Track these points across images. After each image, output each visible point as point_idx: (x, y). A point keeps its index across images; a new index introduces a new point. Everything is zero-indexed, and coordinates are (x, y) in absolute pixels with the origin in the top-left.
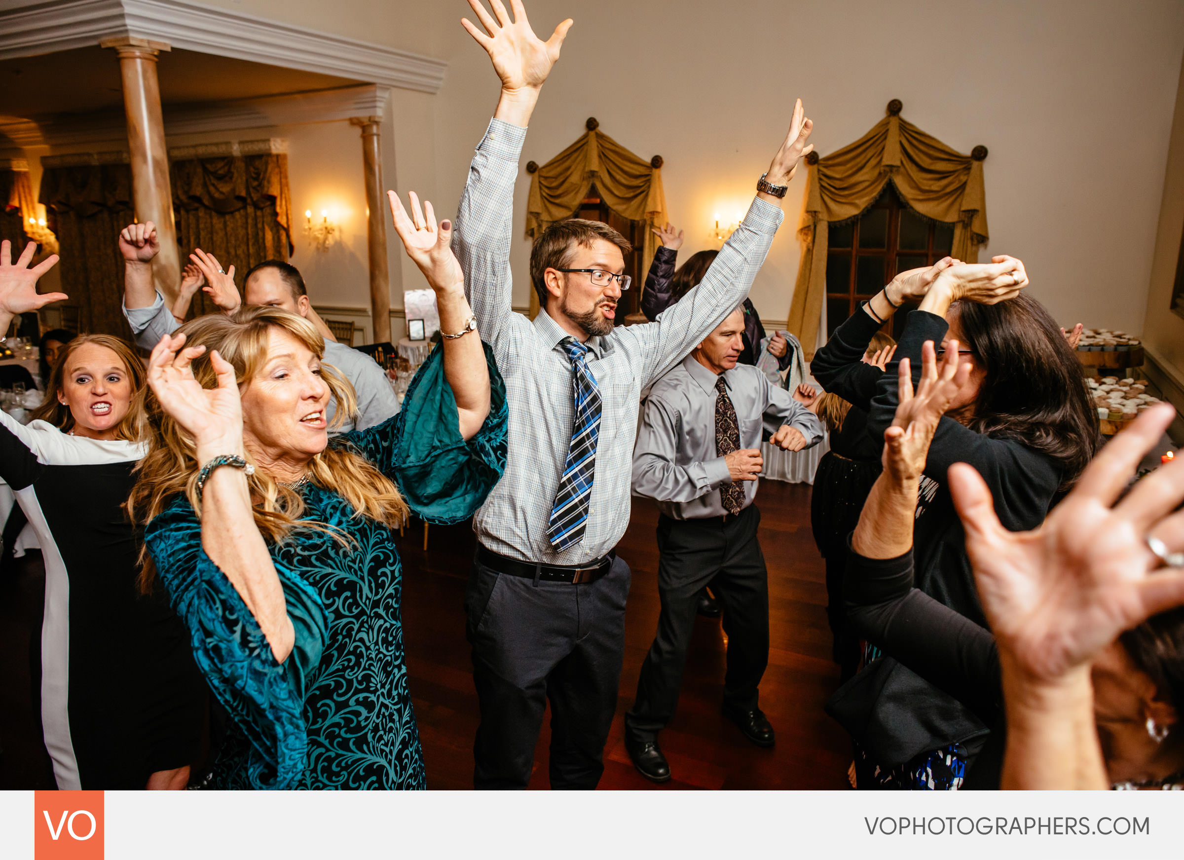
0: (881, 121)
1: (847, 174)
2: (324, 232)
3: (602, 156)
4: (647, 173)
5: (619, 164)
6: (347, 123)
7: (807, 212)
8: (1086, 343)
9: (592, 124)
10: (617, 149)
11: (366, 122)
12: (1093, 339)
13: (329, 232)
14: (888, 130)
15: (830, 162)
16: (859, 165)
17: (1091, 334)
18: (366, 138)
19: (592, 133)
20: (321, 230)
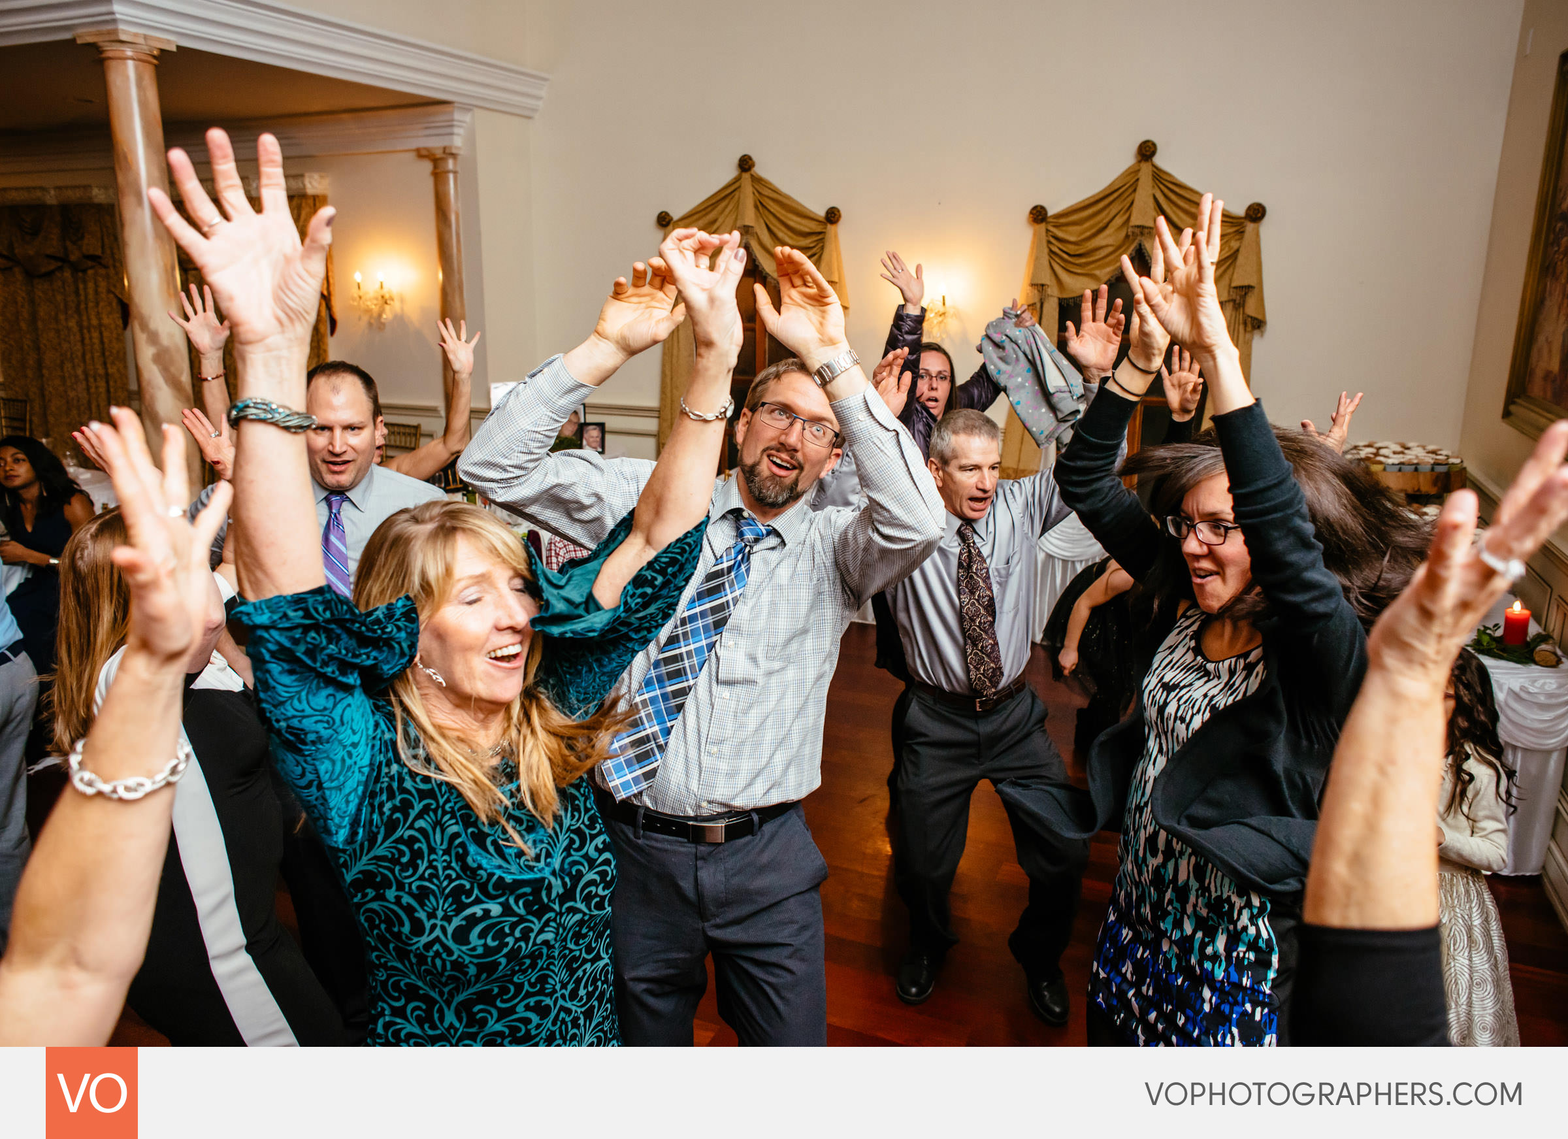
0: (1129, 168)
1: (1083, 237)
2: (380, 302)
3: (760, 206)
4: (819, 230)
5: (782, 218)
6: (413, 155)
7: (1032, 285)
8: (1396, 462)
9: (745, 164)
10: (780, 198)
11: (439, 154)
12: (1401, 456)
13: (386, 303)
14: (1138, 180)
15: (1063, 220)
16: (1101, 225)
17: (1399, 449)
18: (439, 176)
19: (746, 176)
20: (377, 299)
